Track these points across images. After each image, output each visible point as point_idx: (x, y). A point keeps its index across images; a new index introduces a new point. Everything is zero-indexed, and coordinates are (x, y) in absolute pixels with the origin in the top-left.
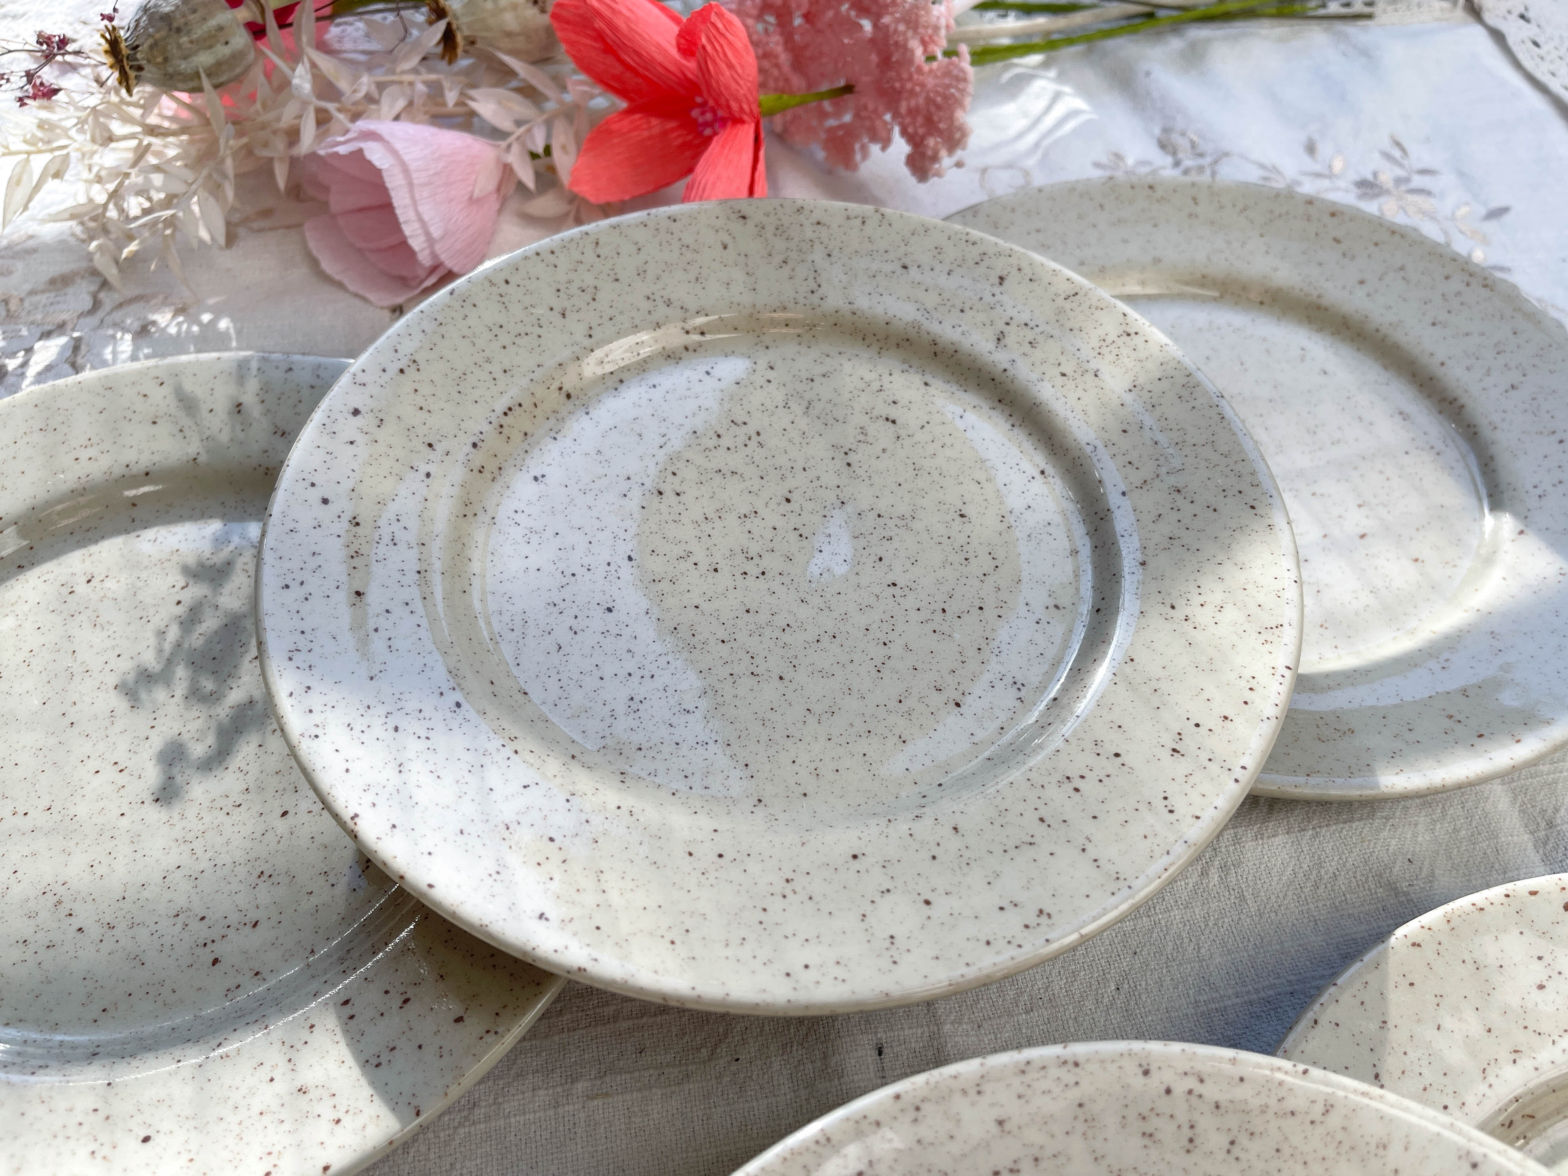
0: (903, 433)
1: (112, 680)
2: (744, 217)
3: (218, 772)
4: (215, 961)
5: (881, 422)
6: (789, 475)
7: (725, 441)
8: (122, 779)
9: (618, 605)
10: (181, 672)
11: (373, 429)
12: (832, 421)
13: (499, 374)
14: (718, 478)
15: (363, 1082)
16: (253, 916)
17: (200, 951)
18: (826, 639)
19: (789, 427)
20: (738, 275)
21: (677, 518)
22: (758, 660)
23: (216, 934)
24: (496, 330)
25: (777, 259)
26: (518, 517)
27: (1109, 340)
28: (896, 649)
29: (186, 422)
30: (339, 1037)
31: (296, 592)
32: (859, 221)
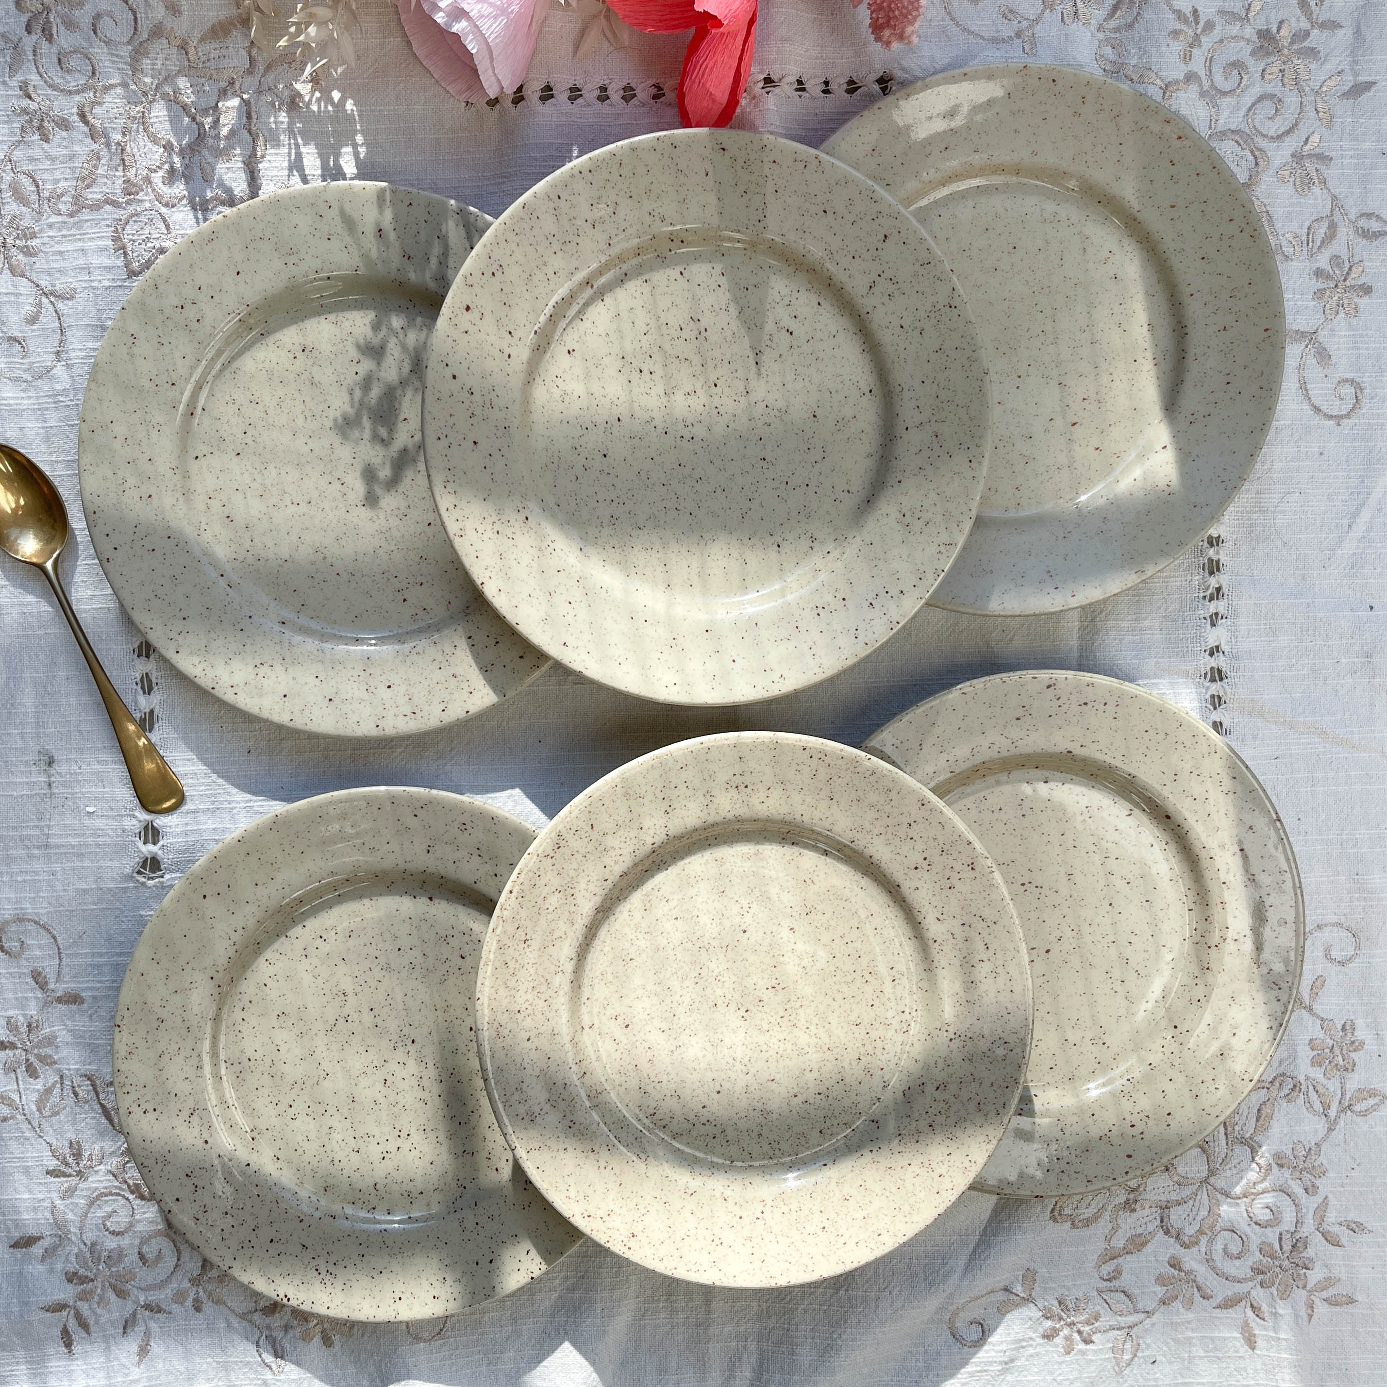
0: (795, 343)
1: (329, 423)
2: (724, 149)
3: (393, 492)
4: (405, 600)
5: (784, 332)
6: (719, 366)
7: (685, 334)
8: (344, 489)
9: (610, 454)
10: (366, 422)
11: (478, 321)
12: (753, 327)
13: (551, 275)
14: (676, 361)
15: (481, 677)
16: (420, 579)
17: (397, 594)
18: (719, 491)
19: (726, 327)
20: (712, 199)
21: (648, 391)
22: (681, 500)
23: (404, 585)
24: (551, 237)
25: (741, 189)
26: (559, 382)
27: (938, 306)
28: (755, 504)
29: (348, 240)
30: (468, 653)
31: (444, 442)
32: (803, 164)
